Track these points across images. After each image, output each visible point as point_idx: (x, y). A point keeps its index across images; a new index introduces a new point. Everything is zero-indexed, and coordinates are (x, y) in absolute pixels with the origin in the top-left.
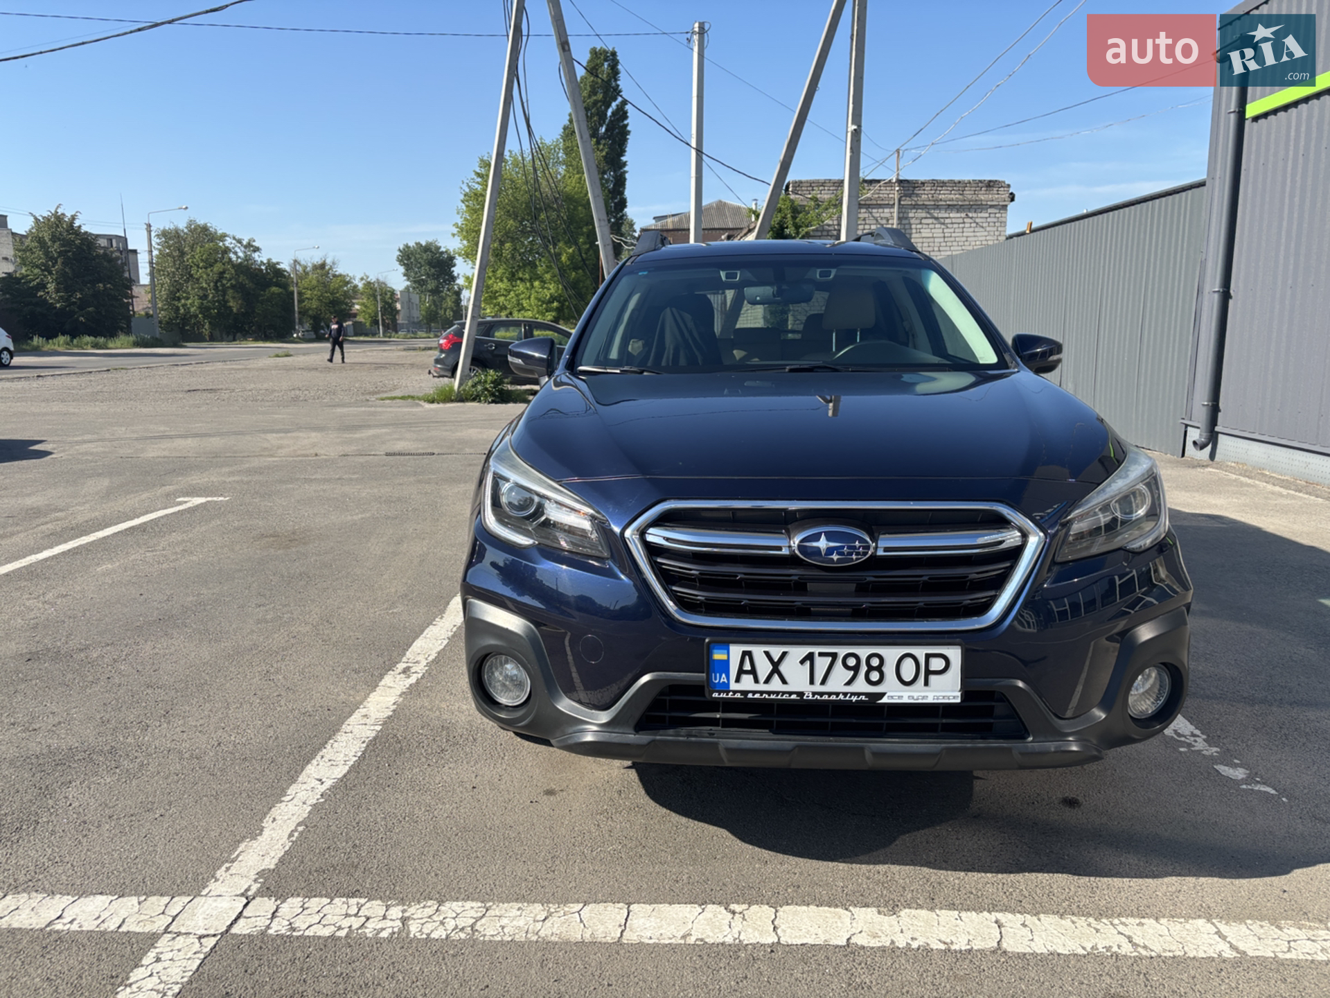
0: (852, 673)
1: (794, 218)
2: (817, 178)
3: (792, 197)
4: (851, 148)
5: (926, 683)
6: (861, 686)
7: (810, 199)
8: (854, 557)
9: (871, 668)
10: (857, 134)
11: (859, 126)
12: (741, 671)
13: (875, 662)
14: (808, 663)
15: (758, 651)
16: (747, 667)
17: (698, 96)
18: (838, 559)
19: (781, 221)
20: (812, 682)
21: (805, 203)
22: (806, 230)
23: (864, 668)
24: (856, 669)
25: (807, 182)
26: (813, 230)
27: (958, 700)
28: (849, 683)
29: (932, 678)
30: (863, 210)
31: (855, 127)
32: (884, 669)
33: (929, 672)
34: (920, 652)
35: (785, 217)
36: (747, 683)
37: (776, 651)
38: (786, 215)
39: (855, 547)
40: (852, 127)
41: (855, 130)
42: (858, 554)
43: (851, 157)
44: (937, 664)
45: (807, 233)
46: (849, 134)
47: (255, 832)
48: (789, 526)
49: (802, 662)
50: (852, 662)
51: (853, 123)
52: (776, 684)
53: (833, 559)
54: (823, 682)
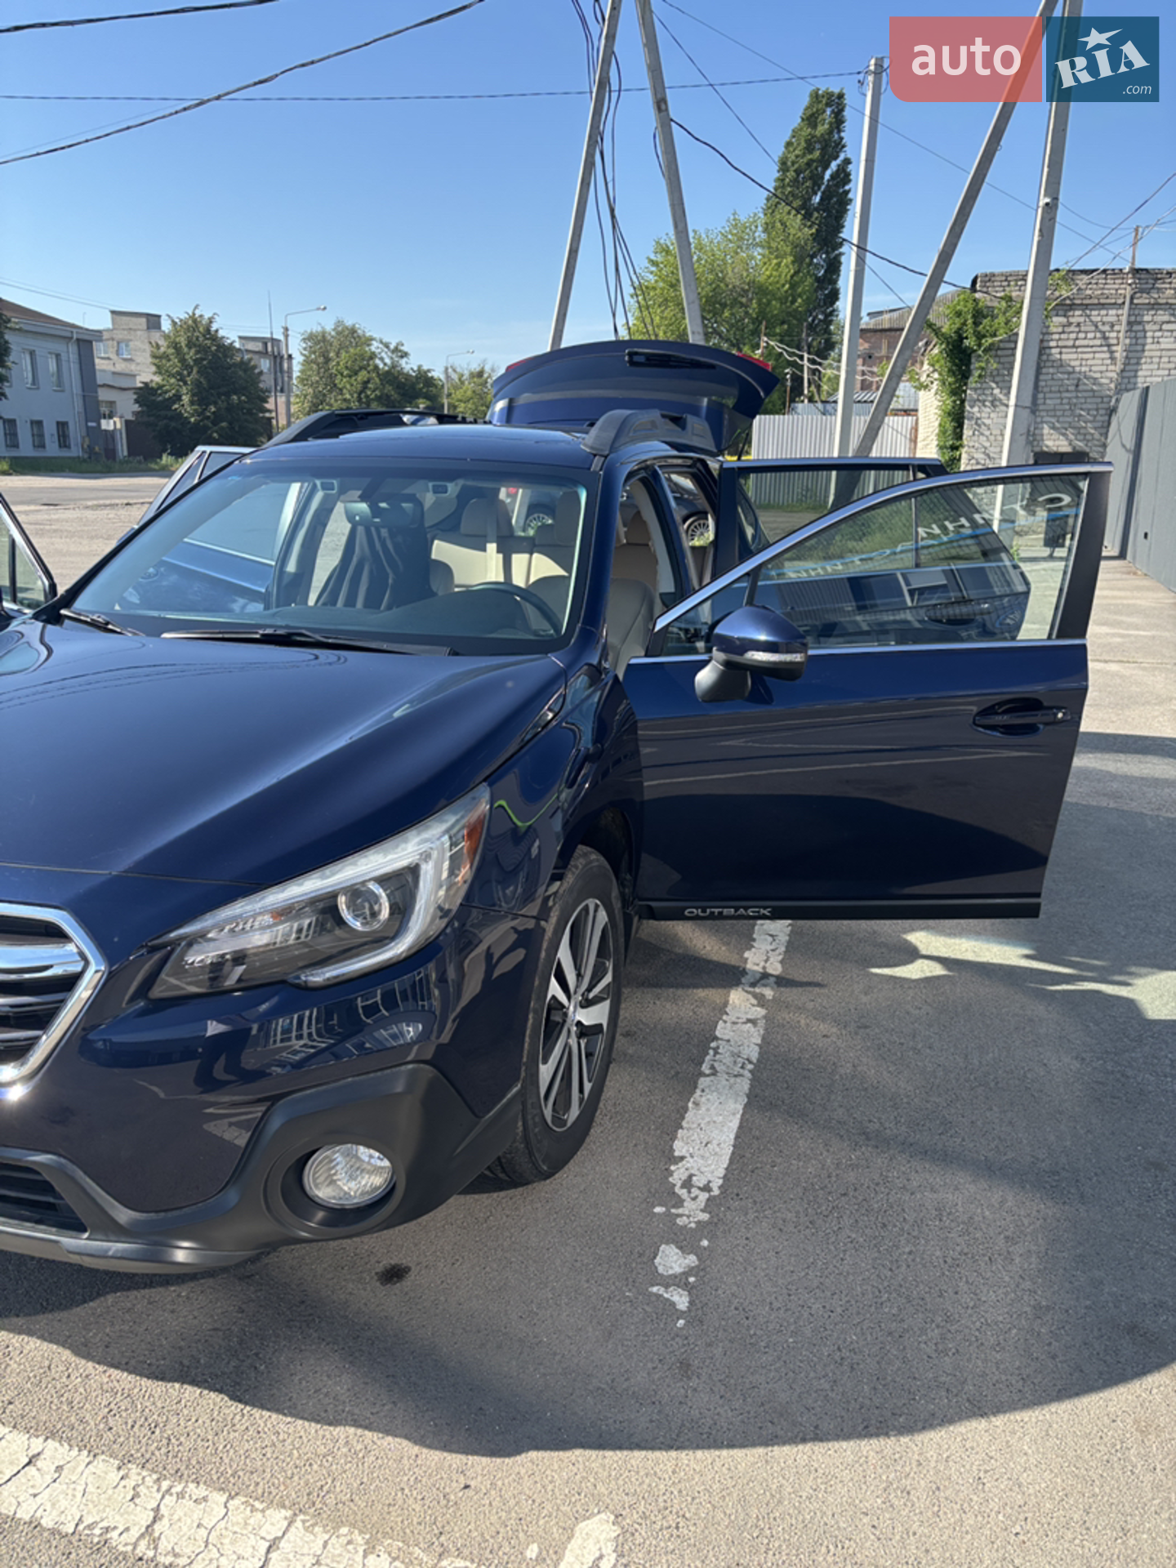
1: (976, 324)
2: (1016, 269)
3: (977, 295)
4: (1040, 230)
7: (1001, 298)
10: (1051, 209)
11: (1056, 199)
19: (960, 329)
21: (996, 304)
22: (990, 340)
25: (1002, 275)
26: (1001, 341)
31: (1048, 200)
35: (964, 324)
38: (966, 321)
40: (1044, 200)
41: (1047, 204)
43: (1039, 242)
45: (992, 344)
46: (1040, 211)
51: (1045, 196)
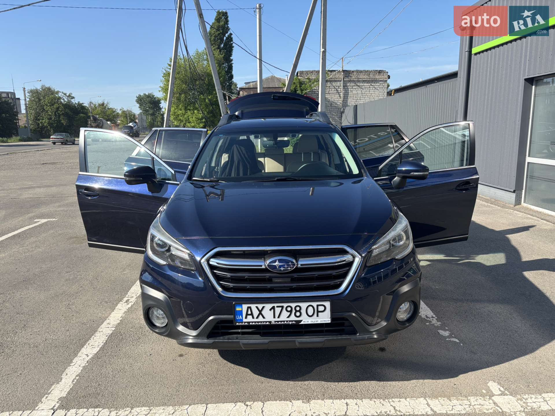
0: (289, 313)
1: (300, 86)
2: (310, 70)
3: (299, 78)
4: (322, 59)
5: (317, 316)
6: (293, 318)
7: (307, 78)
8: (289, 268)
9: (296, 311)
10: (324, 52)
11: (325, 49)
12: (247, 314)
13: (298, 309)
14: (273, 310)
15: (253, 306)
16: (249, 312)
17: (259, 35)
18: (283, 270)
19: (295, 88)
20: (274, 317)
21: (305, 80)
22: (305, 91)
23: (294, 311)
24: (291, 311)
25: (305, 71)
26: (308, 92)
27: (330, 322)
28: (288, 317)
29: (320, 314)
30: (329, 83)
31: (324, 50)
32: (301, 311)
33: (318, 312)
34: (315, 304)
35: (297, 86)
36: (250, 319)
37: (260, 306)
38: (297, 85)
39: (289, 265)
40: (322, 50)
41: (324, 51)
42: (290, 267)
43: (322, 62)
44: (321, 308)
45: (306, 93)
46: (321, 53)
47: (58, 380)
48: (265, 256)
49: (270, 310)
50: (289, 309)
51: (322, 48)
52: (261, 319)
53: (281, 270)
54: (279, 317)
